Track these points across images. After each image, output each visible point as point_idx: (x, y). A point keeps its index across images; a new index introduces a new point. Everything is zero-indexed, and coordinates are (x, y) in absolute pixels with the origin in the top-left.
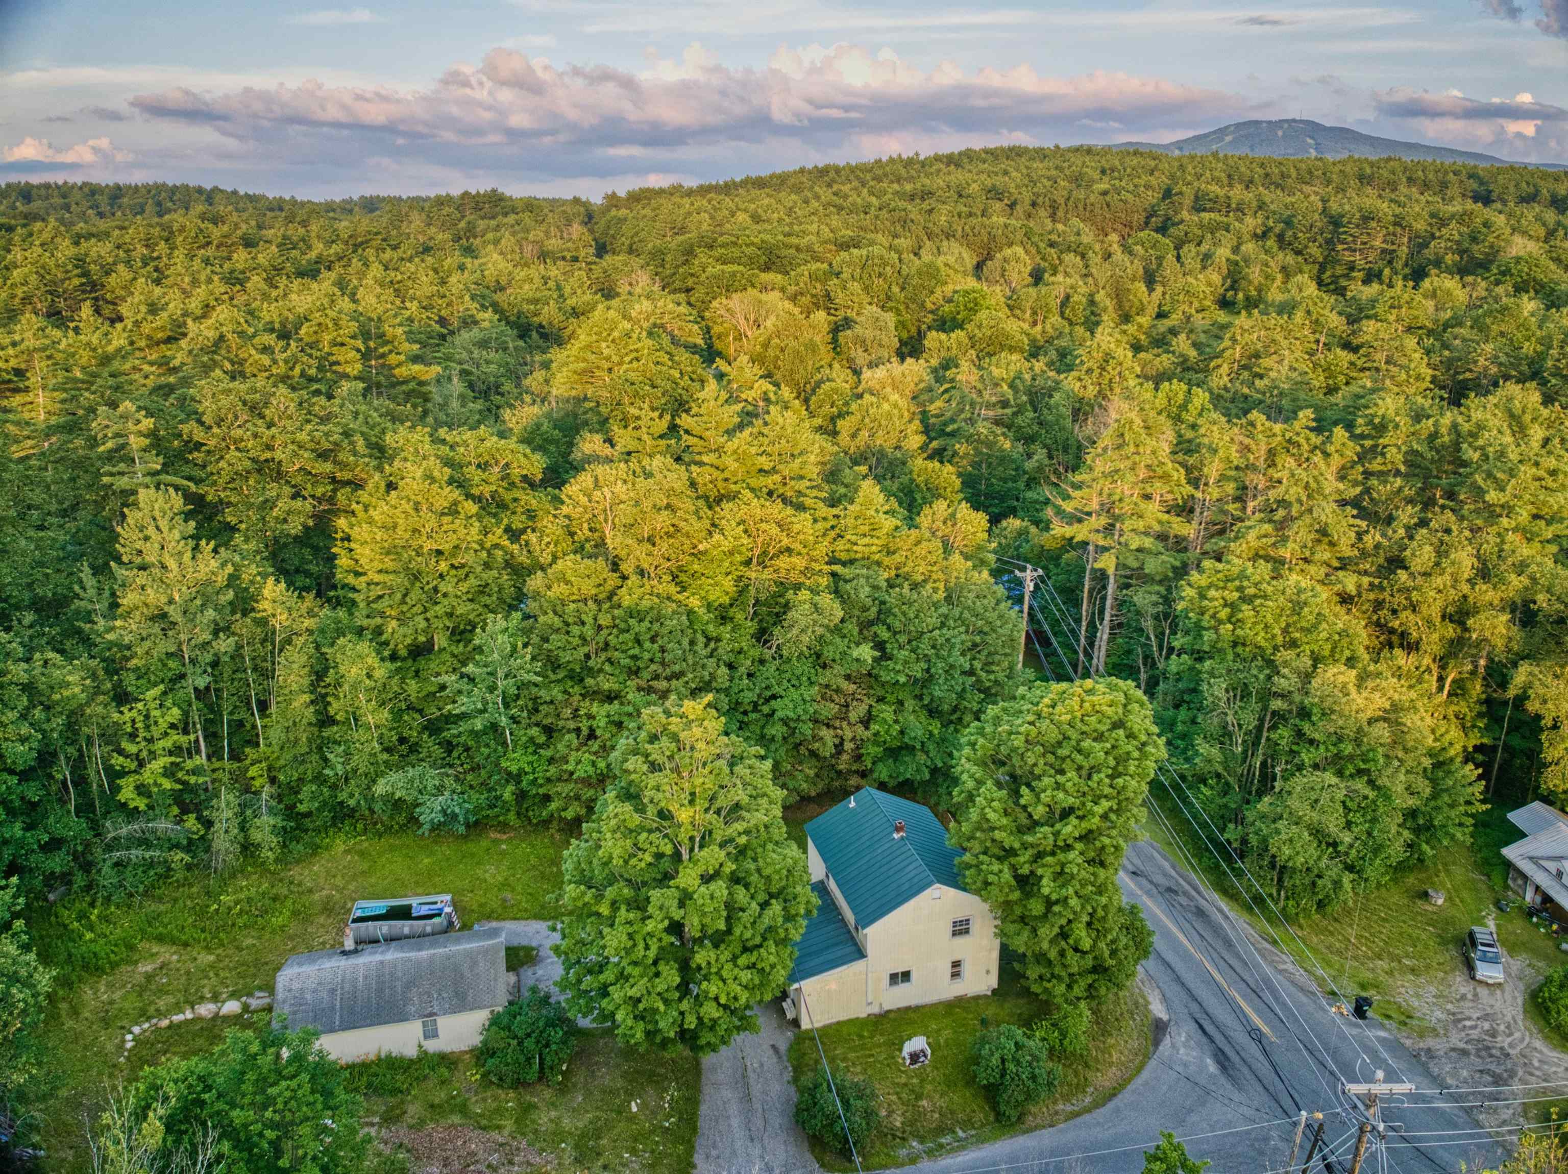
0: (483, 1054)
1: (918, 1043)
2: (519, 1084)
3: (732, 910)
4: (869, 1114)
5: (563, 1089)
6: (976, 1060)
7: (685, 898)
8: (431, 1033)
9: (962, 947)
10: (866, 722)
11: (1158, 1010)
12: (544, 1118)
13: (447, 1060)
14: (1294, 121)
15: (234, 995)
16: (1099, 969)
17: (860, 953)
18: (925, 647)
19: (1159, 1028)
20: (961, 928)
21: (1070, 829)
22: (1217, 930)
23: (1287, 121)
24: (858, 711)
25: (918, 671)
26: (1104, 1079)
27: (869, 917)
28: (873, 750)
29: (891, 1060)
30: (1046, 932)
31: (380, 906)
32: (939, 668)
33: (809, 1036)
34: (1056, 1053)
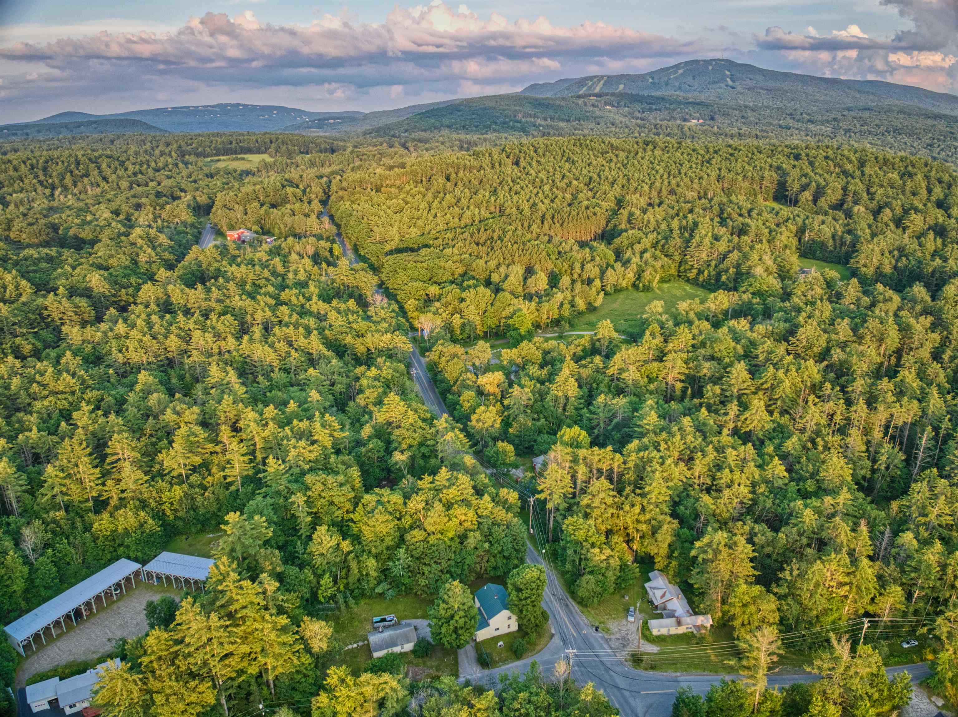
0: (414, 652)
1: (501, 643)
2: (423, 657)
3: (465, 622)
4: (492, 658)
5: (431, 658)
6: (512, 646)
7: (457, 621)
8: (402, 648)
9: (510, 622)
10: (487, 562)
11: (553, 631)
12: (428, 664)
13: (406, 653)
14: (719, 60)
15: (355, 643)
16: (537, 626)
17: (488, 625)
18: (501, 543)
19: (553, 635)
20: (509, 618)
21: (529, 601)
22: (570, 610)
23: (714, 60)
24: (486, 559)
25: (500, 549)
26: (538, 648)
27: (490, 618)
28: (489, 569)
29: (496, 647)
30: (525, 621)
31: (378, 619)
32: (505, 548)
33: (479, 643)
34: (528, 643)
